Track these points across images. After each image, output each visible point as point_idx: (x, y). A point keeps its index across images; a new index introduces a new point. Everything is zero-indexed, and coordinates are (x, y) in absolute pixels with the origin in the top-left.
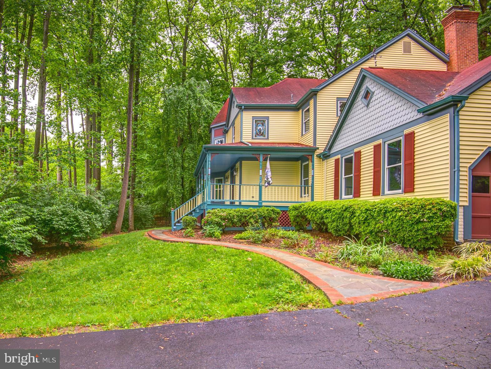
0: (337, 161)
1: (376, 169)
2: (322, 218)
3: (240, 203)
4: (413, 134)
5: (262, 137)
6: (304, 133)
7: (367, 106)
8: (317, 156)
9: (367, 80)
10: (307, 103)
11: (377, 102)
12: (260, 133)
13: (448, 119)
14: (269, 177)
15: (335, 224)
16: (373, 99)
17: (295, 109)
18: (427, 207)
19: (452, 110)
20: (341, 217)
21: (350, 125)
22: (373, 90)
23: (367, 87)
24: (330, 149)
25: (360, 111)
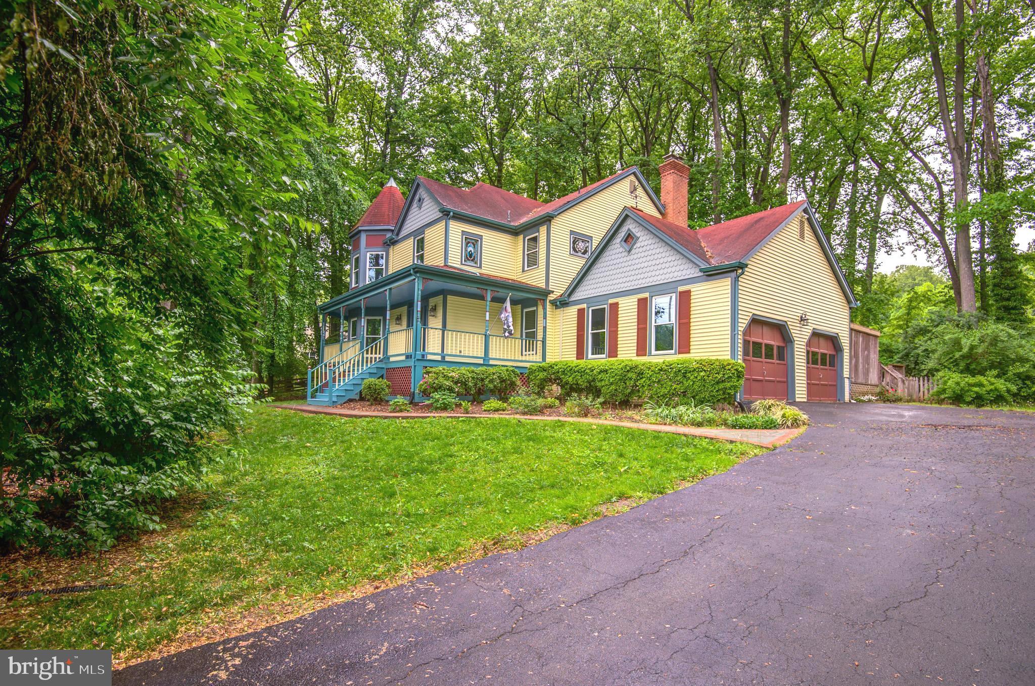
0: (581, 313)
1: (641, 326)
2: (594, 380)
3: (443, 357)
4: (689, 292)
5: (472, 264)
6: (526, 269)
7: (629, 251)
8: (550, 301)
9: (629, 221)
10: (534, 229)
11: (641, 250)
12: (470, 257)
13: (729, 283)
14: (511, 324)
15: (613, 387)
16: (638, 245)
17: (515, 232)
18: (727, 368)
19: (733, 275)
20: (623, 379)
21: (600, 270)
22: (638, 235)
23: (629, 230)
24: (570, 295)
25: (616, 256)
